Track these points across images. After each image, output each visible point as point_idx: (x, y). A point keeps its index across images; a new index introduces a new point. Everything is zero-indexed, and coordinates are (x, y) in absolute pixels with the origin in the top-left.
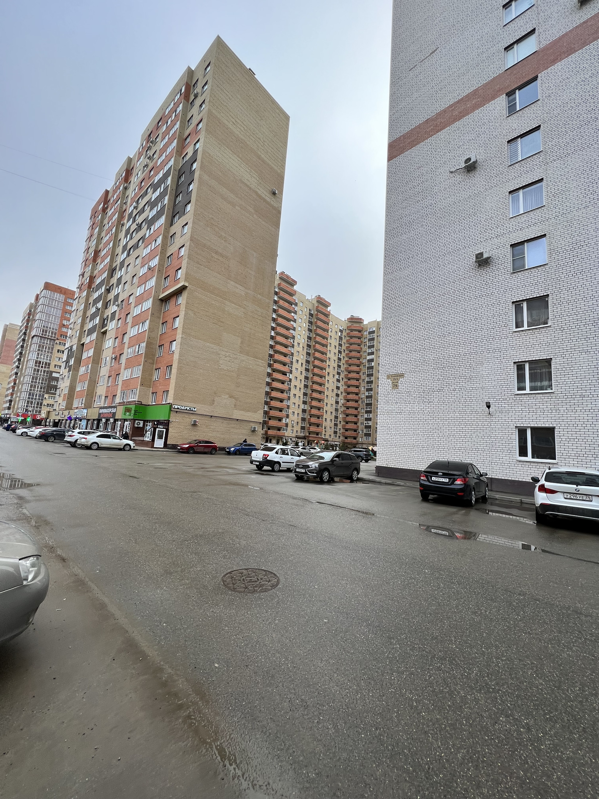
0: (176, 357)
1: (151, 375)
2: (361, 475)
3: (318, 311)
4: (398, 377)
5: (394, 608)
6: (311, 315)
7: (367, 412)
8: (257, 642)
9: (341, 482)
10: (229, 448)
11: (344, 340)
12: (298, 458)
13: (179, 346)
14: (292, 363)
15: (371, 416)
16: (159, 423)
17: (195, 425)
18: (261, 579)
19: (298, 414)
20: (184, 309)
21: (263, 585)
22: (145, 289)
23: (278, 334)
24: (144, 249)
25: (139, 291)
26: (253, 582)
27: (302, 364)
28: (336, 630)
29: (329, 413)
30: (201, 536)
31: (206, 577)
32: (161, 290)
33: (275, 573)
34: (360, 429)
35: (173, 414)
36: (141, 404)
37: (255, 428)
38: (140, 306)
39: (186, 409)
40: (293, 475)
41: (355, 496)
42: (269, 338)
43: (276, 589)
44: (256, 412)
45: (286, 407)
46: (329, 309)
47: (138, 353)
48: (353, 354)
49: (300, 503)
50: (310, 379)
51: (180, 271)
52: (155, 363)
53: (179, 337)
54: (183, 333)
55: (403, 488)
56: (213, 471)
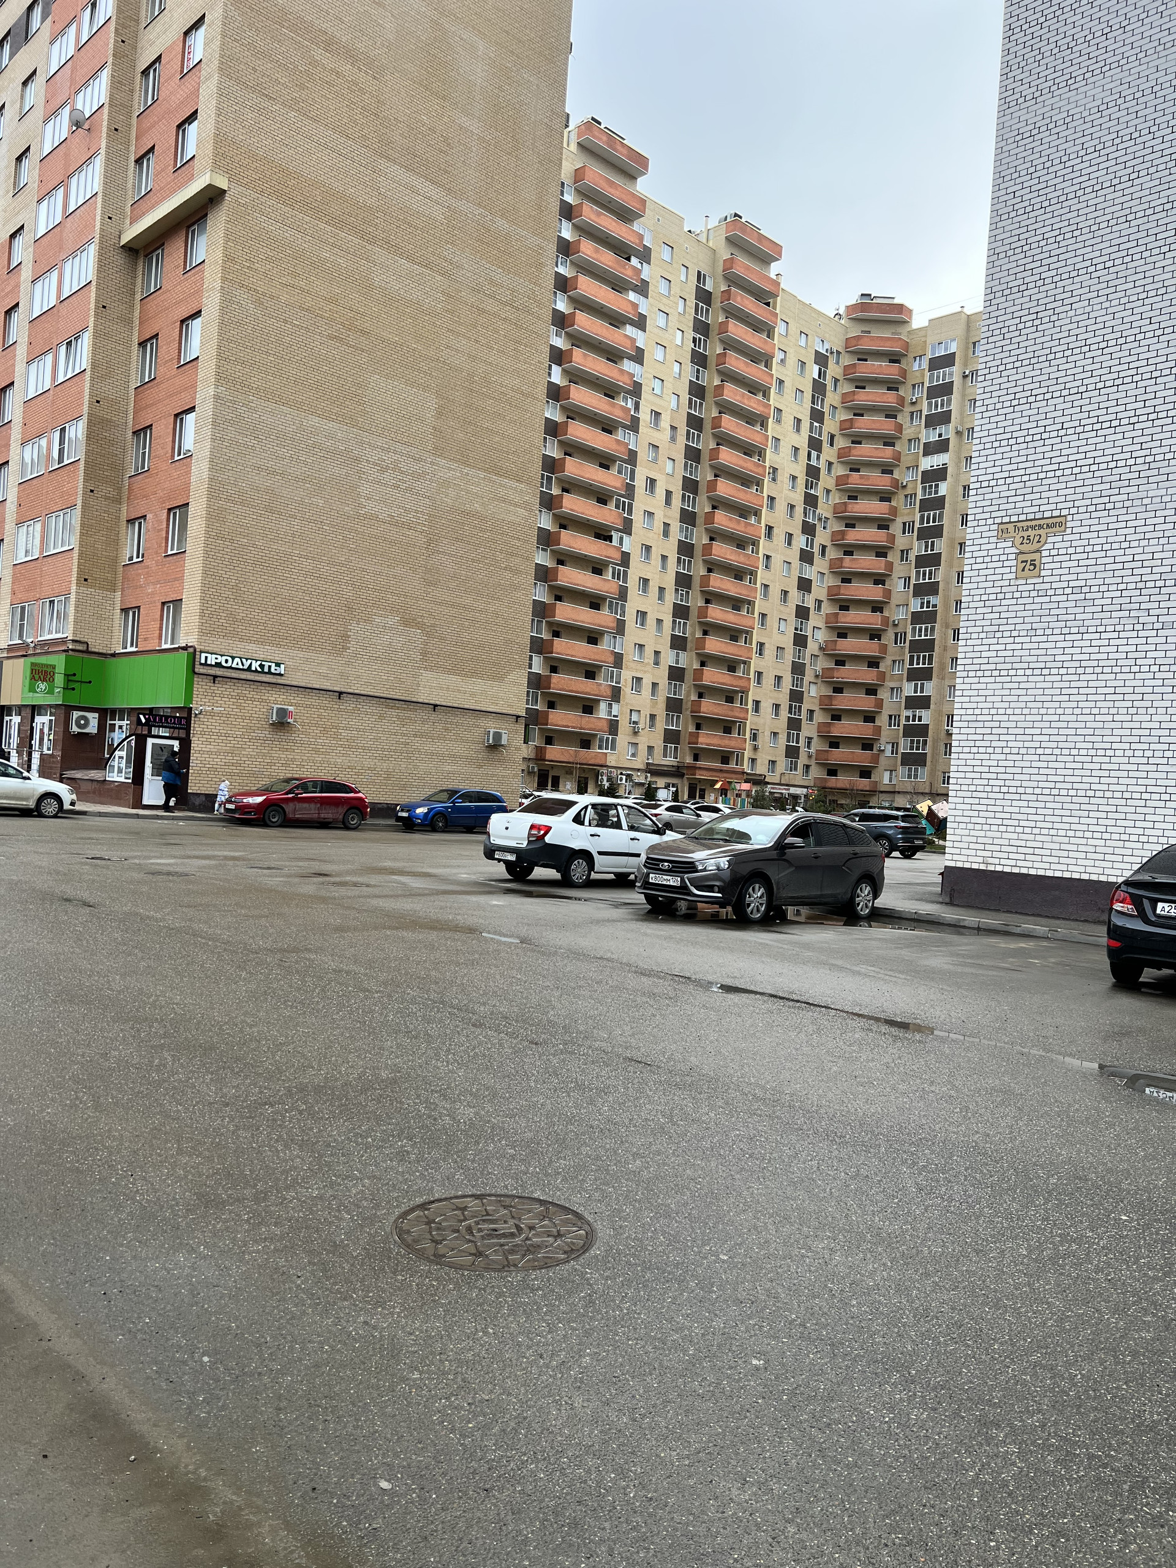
0: (200, 471)
1: (115, 543)
2: (886, 900)
3: (733, 280)
4: (1042, 532)
5: (1002, 1330)
6: (704, 297)
7: (915, 675)
8: (521, 1420)
9: (814, 920)
10: (410, 808)
11: (832, 398)
12: (655, 839)
13: (207, 431)
14: (630, 490)
15: (930, 688)
16: (154, 717)
17: (281, 724)
18: (531, 1228)
19: (655, 685)
20: (218, 284)
21: (538, 1247)
22: (65, 206)
23: (576, 377)
24: (52, 43)
25: (46, 217)
26: (504, 1236)
27: (669, 494)
28: (793, 1394)
29: (768, 680)
30: (318, 1090)
31: (341, 1219)
32: (128, 209)
33: (581, 1210)
34: (883, 739)
35: (201, 687)
36: (87, 652)
37: (498, 736)
38: (55, 275)
39: (249, 669)
40: (637, 897)
41: (863, 968)
42: (542, 391)
43: (581, 1260)
44: (499, 678)
45: (611, 659)
46: (774, 269)
47: (61, 460)
48: (867, 451)
49: (664, 987)
50: (698, 551)
51: (193, 129)
52: (125, 498)
53: (205, 394)
54: (221, 377)
55: (1045, 944)
56: (355, 885)
